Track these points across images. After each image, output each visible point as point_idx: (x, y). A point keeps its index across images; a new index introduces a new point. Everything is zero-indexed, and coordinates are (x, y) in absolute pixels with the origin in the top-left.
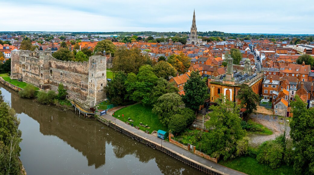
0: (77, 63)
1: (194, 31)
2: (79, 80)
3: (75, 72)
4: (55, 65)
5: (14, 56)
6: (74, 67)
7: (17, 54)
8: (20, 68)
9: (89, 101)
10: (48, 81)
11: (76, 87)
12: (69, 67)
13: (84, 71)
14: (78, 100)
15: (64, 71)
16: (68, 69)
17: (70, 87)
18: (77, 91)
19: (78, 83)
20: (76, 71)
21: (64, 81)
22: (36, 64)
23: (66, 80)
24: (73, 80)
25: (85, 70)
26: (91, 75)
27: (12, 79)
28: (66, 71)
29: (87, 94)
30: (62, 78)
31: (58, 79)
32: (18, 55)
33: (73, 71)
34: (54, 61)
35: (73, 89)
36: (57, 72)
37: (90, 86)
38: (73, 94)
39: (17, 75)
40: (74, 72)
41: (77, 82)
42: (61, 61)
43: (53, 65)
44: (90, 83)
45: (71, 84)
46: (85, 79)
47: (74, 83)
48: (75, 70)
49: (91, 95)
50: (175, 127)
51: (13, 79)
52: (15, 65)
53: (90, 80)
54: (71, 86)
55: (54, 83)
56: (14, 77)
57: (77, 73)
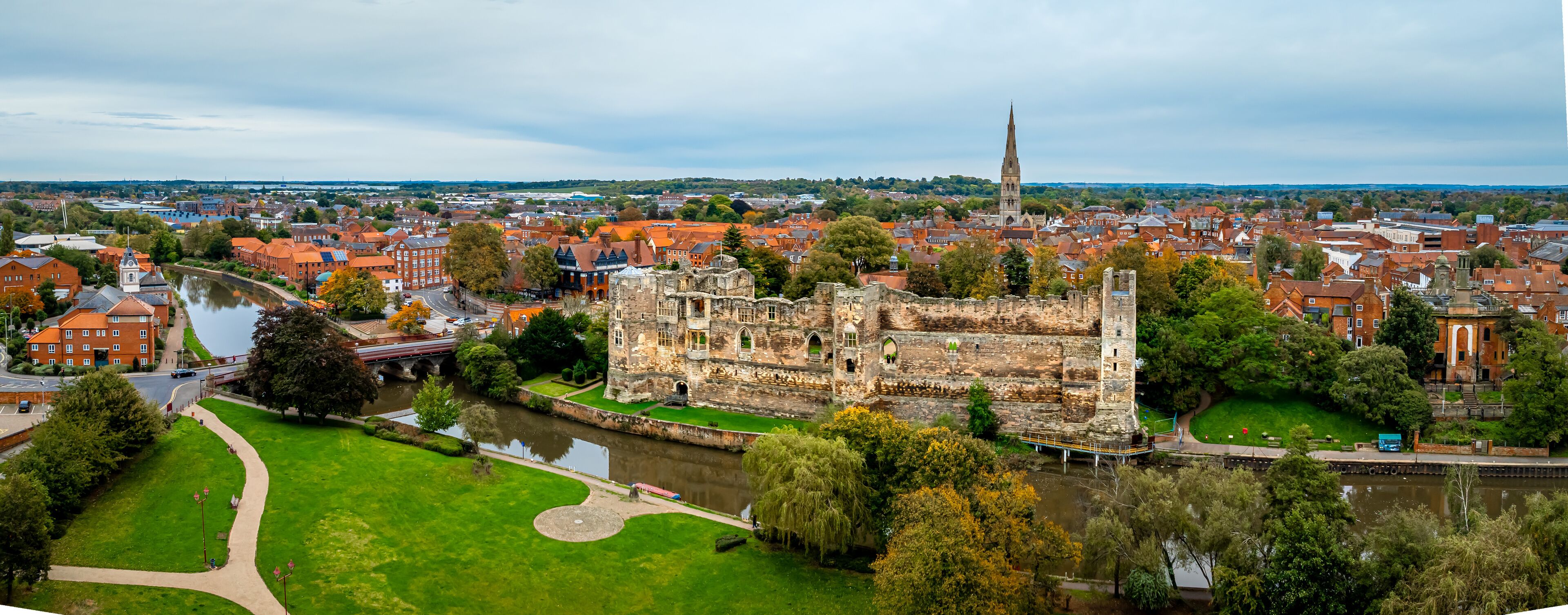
0: (1037, 299)
1: (1014, 179)
2: (1047, 358)
3: (1027, 334)
4: (911, 319)
5: (634, 299)
6: (1023, 316)
7: (647, 290)
8: (662, 349)
9: (1110, 417)
10: (878, 386)
11: (1033, 383)
12: (994, 319)
13: (1071, 325)
14: (1052, 425)
15: (970, 335)
16: (990, 325)
17: (1002, 388)
18: (1040, 398)
19: (1042, 368)
20: (1034, 329)
21: (967, 371)
22: (786, 324)
23: (976, 369)
24: (1020, 362)
25: (1074, 322)
26: (1114, 332)
27: (628, 400)
28: (979, 335)
29: (1096, 398)
30: (954, 364)
31: (933, 369)
32: (653, 292)
33: (1016, 330)
34: (904, 306)
35: (1020, 393)
36: (926, 345)
37: (1107, 369)
38: (1018, 413)
39: (649, 381)
40: (1020, 334)
41: (1038, 368)
42: (948, 302)
43: (898, 319)
44: (1108, 359)
45: (1009, 377)
46: (1082, 348)
47: (1020, 373)
48: (1025, 325)
49: (1115, 396)
50: (1421, 416)
51: (634, 403)
52: (641, 337)
53: (1107, 351)
54: (1011, 384)
55: (908, 387)
56: (635, 391)
57: (1039, 333)
